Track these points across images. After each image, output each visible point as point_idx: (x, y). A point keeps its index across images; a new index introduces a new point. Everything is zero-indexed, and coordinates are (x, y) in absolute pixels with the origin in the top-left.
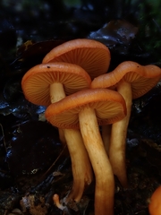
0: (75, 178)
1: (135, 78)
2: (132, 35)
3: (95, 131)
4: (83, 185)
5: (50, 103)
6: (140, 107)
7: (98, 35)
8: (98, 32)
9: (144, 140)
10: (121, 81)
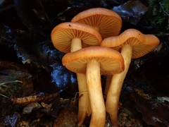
0: (80, 109)
1: (135, 43)
2: (143, 13)
3: (96, 79)
4: (84, 116)
5: (70, 51)
6: (139, 64)
7: (119, 9)
8: (119, 7)
9: (137, 90)
10: (125, 43)
